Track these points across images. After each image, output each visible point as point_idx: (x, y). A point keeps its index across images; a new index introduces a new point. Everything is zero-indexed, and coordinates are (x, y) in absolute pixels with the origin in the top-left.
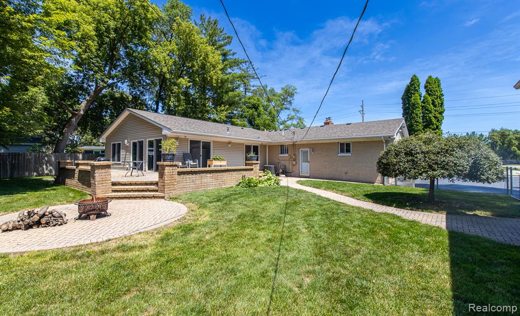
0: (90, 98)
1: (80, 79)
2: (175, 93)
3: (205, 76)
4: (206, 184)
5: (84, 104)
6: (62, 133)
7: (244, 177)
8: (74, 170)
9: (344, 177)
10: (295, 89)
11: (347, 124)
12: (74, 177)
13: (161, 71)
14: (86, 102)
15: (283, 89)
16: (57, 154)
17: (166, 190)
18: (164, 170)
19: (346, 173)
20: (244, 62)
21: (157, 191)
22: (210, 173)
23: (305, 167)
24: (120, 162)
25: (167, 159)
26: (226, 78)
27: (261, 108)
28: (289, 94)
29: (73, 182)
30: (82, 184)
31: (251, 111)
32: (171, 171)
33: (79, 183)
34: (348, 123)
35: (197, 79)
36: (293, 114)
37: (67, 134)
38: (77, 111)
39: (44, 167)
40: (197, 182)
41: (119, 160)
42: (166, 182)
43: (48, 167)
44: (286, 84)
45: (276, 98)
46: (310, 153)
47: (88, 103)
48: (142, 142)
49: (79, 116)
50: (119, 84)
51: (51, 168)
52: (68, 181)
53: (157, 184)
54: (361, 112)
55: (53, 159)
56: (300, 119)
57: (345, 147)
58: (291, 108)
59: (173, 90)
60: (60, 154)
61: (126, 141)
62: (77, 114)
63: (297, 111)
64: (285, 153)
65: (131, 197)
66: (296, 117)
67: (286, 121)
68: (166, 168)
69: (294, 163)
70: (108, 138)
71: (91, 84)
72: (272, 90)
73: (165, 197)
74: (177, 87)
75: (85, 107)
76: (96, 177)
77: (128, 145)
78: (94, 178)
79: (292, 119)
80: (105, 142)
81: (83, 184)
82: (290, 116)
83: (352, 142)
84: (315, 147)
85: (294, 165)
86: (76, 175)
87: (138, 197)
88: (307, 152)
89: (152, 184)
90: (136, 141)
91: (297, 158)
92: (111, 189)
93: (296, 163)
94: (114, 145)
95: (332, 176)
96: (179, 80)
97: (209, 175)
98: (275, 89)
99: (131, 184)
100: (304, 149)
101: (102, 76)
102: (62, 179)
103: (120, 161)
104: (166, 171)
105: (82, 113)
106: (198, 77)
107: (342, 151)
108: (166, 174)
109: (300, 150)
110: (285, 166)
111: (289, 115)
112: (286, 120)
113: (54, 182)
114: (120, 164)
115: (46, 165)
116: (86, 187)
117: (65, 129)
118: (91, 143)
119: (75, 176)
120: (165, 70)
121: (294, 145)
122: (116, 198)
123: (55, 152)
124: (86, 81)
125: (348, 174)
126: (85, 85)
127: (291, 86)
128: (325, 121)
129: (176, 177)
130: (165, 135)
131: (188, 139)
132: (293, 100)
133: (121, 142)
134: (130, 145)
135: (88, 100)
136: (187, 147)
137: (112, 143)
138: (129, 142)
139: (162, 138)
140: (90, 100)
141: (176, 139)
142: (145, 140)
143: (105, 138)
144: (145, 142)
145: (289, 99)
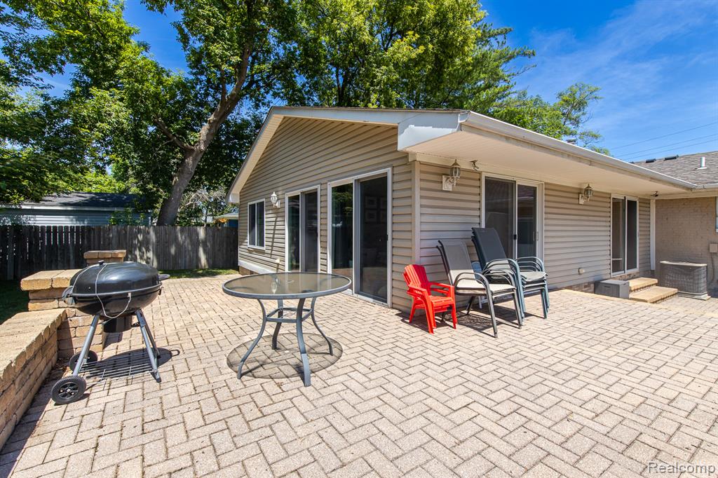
0: (214, 117)
2: (379, 83)
5: (204, 130)
14: (207, 125)
24: (264, 248)
37: (177, 190)
38: (193, 144)
39: (137, 253)
41: (262, 244)
43: (143, 253)
47: (211, 127)
48: (316, 192)
49: (197, 155)
55: (153, 238)
59: (375, 77)
61: (274, 195)
62: (193, 151)
70: (243, 194)
75: (207, 135)
77: (277, 205)
80: (238, 202)
90: (298, 192)
94: (252, 207)
101: (226, 50)
103: (263, 246)
105: (202, 147)
114: (262, 252)
115: (140, 250)
117: (175, 179)
130: (405, 155)
131: (480, 173)
132: (583, 114)
133: (264, 200)
134: (282, 205)
135: (211, 121)
136: (477, 206)
137: (249, 203)
138: (280, 197)
139: (389, 170)
140: (214, 121)
141: (448, 172)
142: (324, 186)
143: (238, 193)
144: (323, 192)
145: (574, 114)
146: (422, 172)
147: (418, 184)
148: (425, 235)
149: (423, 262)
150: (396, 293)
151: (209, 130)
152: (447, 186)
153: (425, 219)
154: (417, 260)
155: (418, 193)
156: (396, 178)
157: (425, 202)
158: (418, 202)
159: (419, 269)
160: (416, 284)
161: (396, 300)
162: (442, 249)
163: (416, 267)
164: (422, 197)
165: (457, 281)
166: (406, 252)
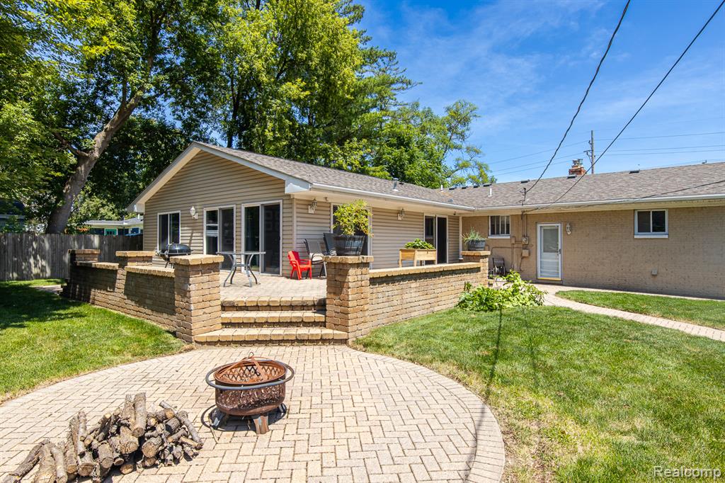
0: (111, 125)
1: (90, 91)
2: (274, 113)
3: (333, 77)
4: (409, 305)
5: (100, 137)
6: (60, 196)
7: (468, 286)
8: (115, 272)
9: (650, 283)
10: (475, 109)
11: (631, 172)
12: (113, 287)
13: (251, 69)
14: (103, 133)
15: (448, 109)
16: (53, 235)
17: (350, 323)
18: (346, 274)
19: (654, 276)
20: (387, 56)
21: (323, 324)
22: (416, 280)
23: (549, 262)
25: (351, 250)
26: (362, 85)
27: (414, 146)
28: (459, 119)
29: (110, 297)
30: (136, 302)
31: (396, 152)
32: (359, 279)
33: (129, 302)
34: (633, 170)
35: (317, 85)
36: (467, 157)
37: (69, 197)
38: (87, 150)
39: (32, 261)
40: (395, 302)
42: (350, 304)
43: (38, 261)
44: (457, 100)
45: (437, 127)
46: (565, 230)
47: (107, 135)
48: (232, 210)
49: (91, 162)
50: (160, 99)
51: (44, 263)
52: (97, 294)
53: (321, 306)
54: (590, 154)
55: (47, 245)
56: (480, 167)
57: (654, 220)
58: (464, 146)
59: (271, 106)
60: (58, 236)
61: (193, 209)
62: (88, 157)
63: (476, 151)
64: (503, 233)
65: (271, 341)
66: (472, 163)
67: (453, 172)
68: (352, 271)
69: (525, 253)
70: (149, 205)
71: (109, 99)
72: (428, 113)
73: (350, 341)
74: (279, 101)
75: (103, 142)
76: (192, 293)
77: (196, 217)
78: (185, 293)
79: (465, 167)
80: (143, 211)
81: (140, 303)
82: (460, 162)
83: (670, 209)
84: (575, 219)
85: (523, 258)
86: (121, 283)
87: (287, 341)
88: (557, 230)
89: (303, 306)
90: (216, 208)
91: (532, 242)
92: (220, 321)
93: (529, 254)
94: (164, 218)
95: (616, 282)
96: (284, 86)
97: (414, 284)
98: (433, 110)
99: (257, 308)
100: (548, 225)
102: (80, 288)
104: (350, 278)
105: (97, 154)
106: (318, 81)
107: (643, 228)
108: (350, 285)
109: (539, 226)
110: (503, 259)
111: (458, 160)
112: (454, 168)
113: (62, 294)
115: (35, 258)
116: (149, 311)
117: (67, 187)
118: (97, 214)
119: (117, 285)
120: (258, 64)
121: (524, 217)
122: (235, 342)
123: (48, 231)
124: (100, 94)
125: (659, 278)
126: (99, 103)
127: (466, 104)
128: (570, 166)
129: (368, 290)
130: (289, 195)
131: (330, 203)
132: (468, 130)
133: (179, 212)
134: (200, 217)
135: (108, 129)
136: (329, 221)
137: (159, 214)
138: (199, 210)
139: (281, 201)
140: (111, 130)
141: (311, 203)
142: (239, 206)
143: (144, 203)
144: (239, 210)
145: (460, 129)
146: (297, 204)
147: (295, 210)
148: (299, 237)
149: (298, 250)
150: (285, 268)
151: (105, 138)
152: (311, 211)
153: (299, 228)
154: (295, 249)
155: (295, 215)
156: (285, 206)
157: (299, 219)
158: (295, 219)
159: (296, 254)
160: (293, 258)
161: (284, 272)
162: (306, 243)
163: (294, 252)
164: (297, 217)
165: (313, 257)
166: (290, 246)
